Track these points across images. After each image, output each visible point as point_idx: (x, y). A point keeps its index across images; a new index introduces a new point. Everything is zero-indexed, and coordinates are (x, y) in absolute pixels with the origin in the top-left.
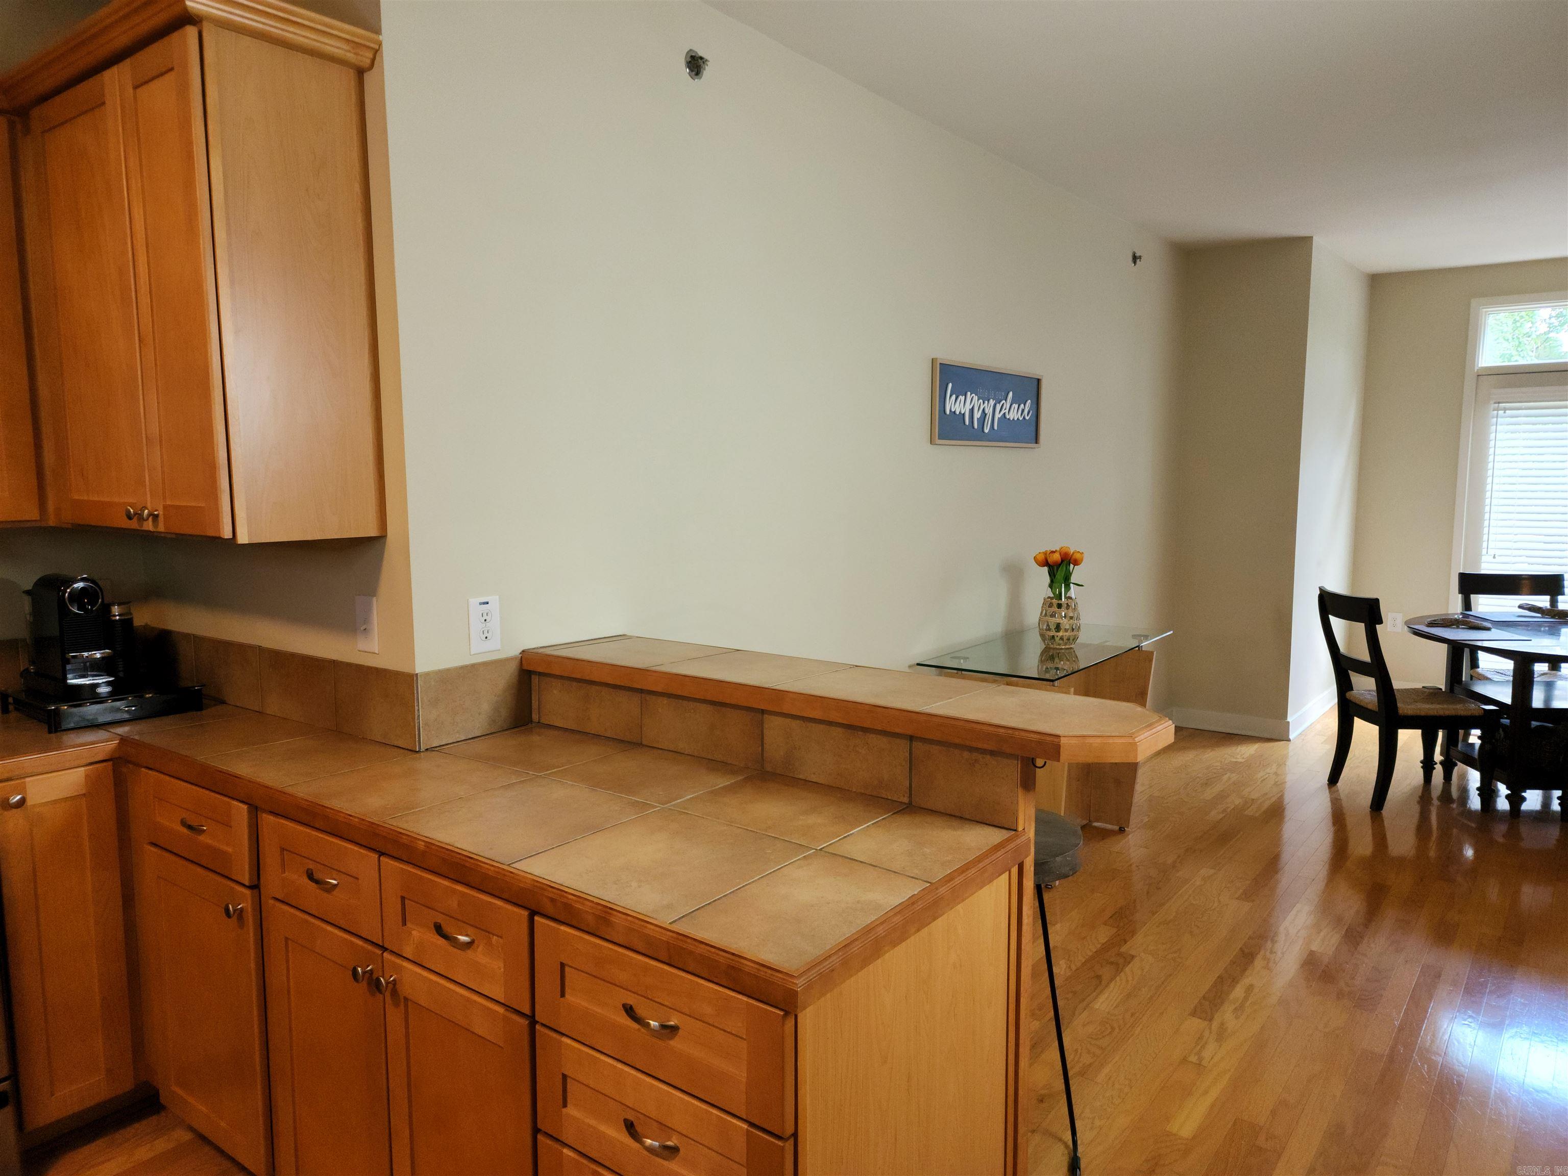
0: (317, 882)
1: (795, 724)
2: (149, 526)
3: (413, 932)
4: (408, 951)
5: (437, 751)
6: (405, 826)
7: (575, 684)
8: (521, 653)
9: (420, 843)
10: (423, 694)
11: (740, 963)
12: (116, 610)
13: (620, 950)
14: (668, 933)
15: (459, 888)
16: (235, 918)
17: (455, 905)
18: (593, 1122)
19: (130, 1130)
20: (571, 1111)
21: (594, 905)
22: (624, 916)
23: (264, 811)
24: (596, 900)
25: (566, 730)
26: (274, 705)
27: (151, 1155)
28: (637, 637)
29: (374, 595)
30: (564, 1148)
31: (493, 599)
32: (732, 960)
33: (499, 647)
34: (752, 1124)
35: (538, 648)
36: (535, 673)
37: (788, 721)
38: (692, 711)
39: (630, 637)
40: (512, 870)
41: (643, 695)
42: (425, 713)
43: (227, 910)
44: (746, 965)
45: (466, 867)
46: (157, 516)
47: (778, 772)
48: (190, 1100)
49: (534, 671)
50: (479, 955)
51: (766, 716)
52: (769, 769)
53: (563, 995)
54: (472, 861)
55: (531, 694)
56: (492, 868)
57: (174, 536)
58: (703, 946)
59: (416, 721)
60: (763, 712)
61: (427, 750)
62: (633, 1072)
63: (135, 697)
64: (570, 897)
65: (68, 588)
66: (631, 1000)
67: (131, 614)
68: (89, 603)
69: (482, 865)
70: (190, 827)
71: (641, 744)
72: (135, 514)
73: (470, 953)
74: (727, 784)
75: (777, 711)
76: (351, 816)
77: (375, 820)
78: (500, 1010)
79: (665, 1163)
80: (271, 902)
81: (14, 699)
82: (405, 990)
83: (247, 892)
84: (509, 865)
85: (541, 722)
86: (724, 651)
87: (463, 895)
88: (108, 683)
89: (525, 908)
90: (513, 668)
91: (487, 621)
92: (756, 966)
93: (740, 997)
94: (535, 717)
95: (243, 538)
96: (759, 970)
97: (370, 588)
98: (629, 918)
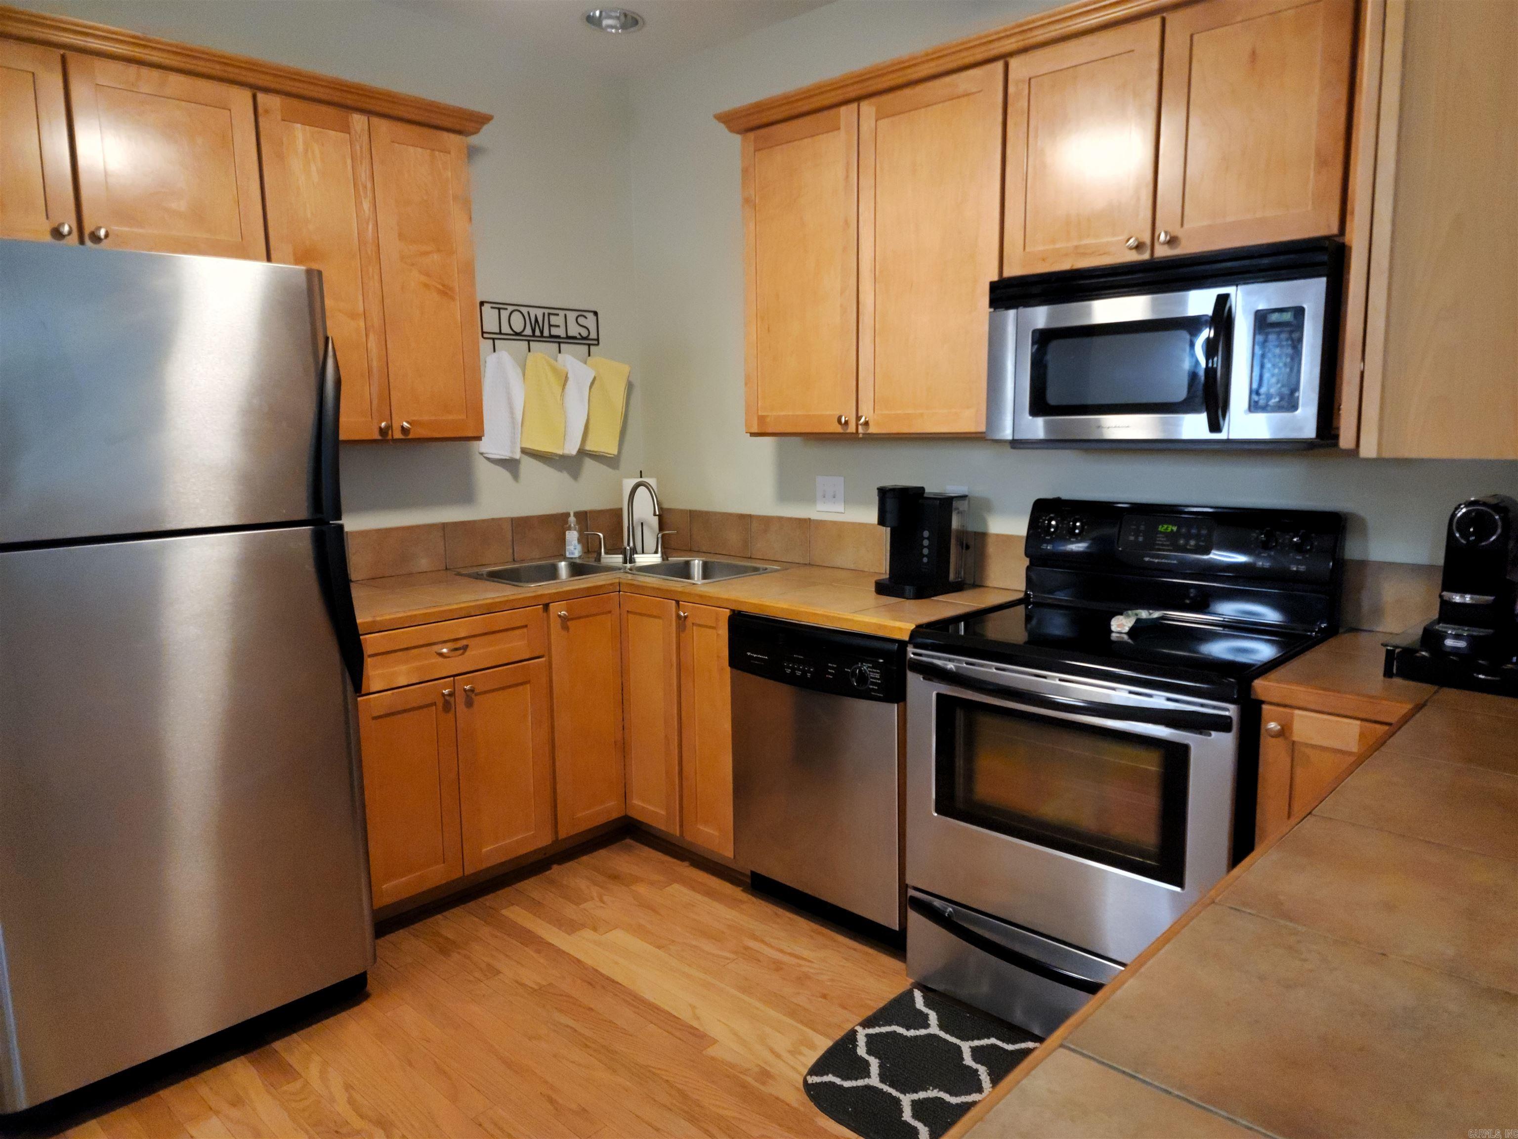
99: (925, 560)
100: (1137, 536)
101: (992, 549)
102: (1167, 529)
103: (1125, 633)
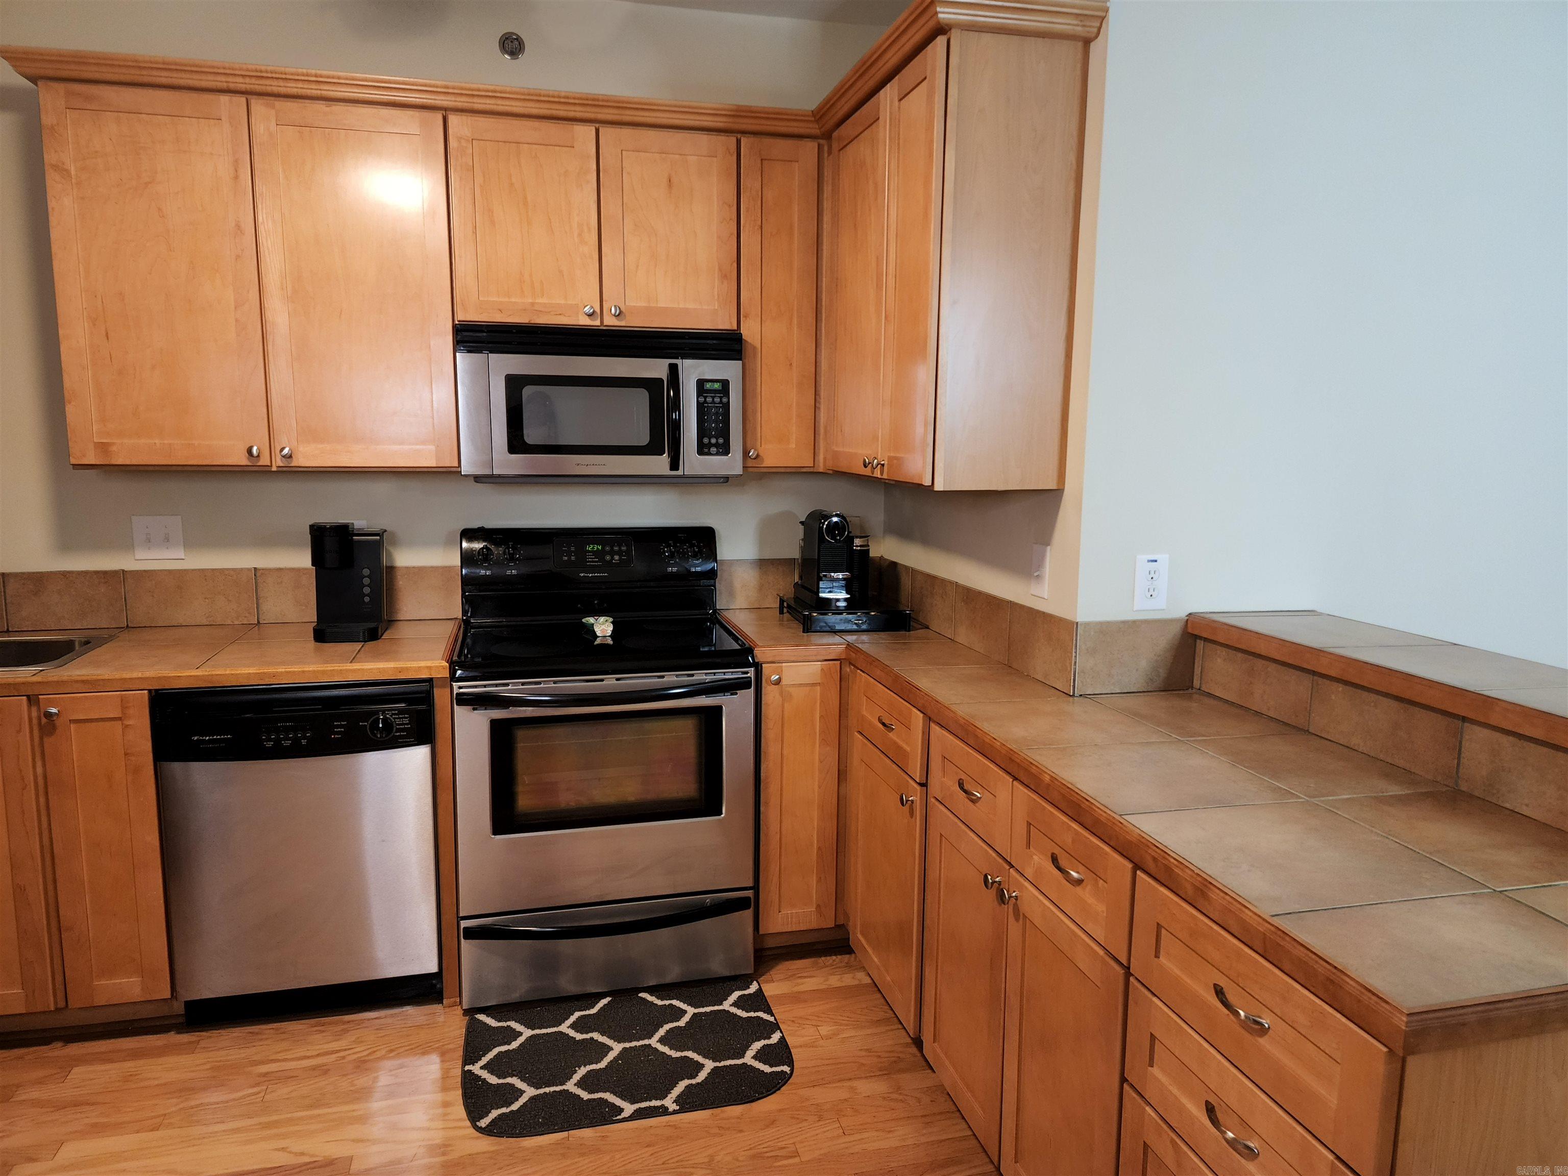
0: (965, 792)
1: (1506, 740)
2: (877, 474)
3: (1034, 857)
4: (1029, 872)
5: (1090, 698)
6: (1037, 758)
7: (1240, 655)
8: (1187, 616)
9: (1046, 775)
10: (1082, 642)
11: (1342, 979)
12: (857, 542)
13: (1215, 927)
14: (1267, 925)
15: (1074, 825)
16: (907, 807)
17: (1069, 840)
18: (1175, 1091)
19: (830, 960)
20: (1156, 1071)
21: (1194, 874)
22: (1222, 894)
23: (934, 722)
24: (1197, 871)
25: (1227, 701)
26: (964, 636)
27: (839, 984)
28: (1329, 615)
29: (1048, 544)
30: (1147, 1105)
31: (1163, 558)
32: (1334, 974)
33: (1164, 607)
34: (1338, 1158)
35: (1207, 613)
36: (1201, 638)
37: (1497, 735)
38: (1372, 704)
39: (1320, 614)
40: (1122, 821)
41: (1316, 678)
42: (1082, 661)
43: (902, 799)
44: (1348, 983)
45: (1081, 807)
46: (883, 465)
47: (1476, 794)
48: (870, 951)
49: (1199, 636)
50: (1086, 893)
51: (1466, 724)
52: (1464, 787)
53: (1157, 956)
54: (1087, 803)
55: (1194, 659)
56: (1104, 815)
57: (894, 483)
58: (1302, 949)
59: (1073, 667)
60: (1464, 719)
61: (1081, 695)
62: (1219, 1057)
63: (864, 613)
64: (1172, 860)
65: (826, 521)
66: (1223, 982)
67: (869, 546)
68: (838, 535)
69: (1097, 809)
70: (884, 724)
71: (1308, 731)
72: (869, 463)
73: (1078, 890)
74: (1400, 793)
75: (1482, 721)
76: (995, 739)
77: (1013, 747)
78: (1101, 952)
79: (1243, 1161)
80: (933, 800)
81: (787, 604)
82: (1024, 908)
83: (918, 788)
84: (1121, 815)
85: (1202, 689)
86: (1440, 643)
87: (1077, 833)
88: (846, 600)
89: (1131, 861)
90: (1176, 630)
91: (1154, 579)
92: (1359, 988)
93: (1339, 1016)
94: (1196, 683)
95: (939, 487)
96: (1362, 993)
97: (1045, 538)
98: (1228, 897)
99: (367, 599)
100: (569, 556)
101: (401, 582)
102: (593, 548)
103: (609, 636)
